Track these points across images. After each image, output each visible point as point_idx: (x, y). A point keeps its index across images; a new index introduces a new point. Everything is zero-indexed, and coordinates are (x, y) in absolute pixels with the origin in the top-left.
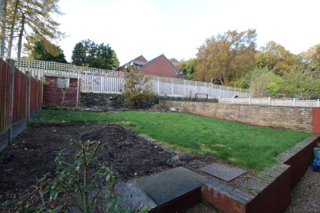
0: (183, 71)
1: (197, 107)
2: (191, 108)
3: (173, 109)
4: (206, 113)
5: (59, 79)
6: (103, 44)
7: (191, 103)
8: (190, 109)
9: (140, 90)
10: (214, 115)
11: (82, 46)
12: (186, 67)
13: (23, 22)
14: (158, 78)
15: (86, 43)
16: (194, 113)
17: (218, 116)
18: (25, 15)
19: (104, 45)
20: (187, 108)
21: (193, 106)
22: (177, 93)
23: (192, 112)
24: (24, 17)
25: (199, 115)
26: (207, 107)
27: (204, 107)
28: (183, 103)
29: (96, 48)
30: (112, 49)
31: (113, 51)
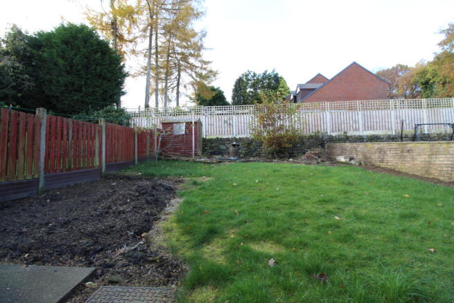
0: (423, 84)
1: (388, 152)
2: (377, 155)
3: (342, 159)
4: (406, 166)
5: (175, 125)
6: (266, 72)
7: (376, 145)
8: (375, 158)
9: (281, 128)
10: (427, 171)
11: (243, 81)
12: (428, 76)
13: (179, 71)
14: (327, 104)
15: (247, 76)
16: (383, 165)
17: (435, 173)
18: (181, 62)
19: (268, 73)
20: (368, 155)
21: (380, 150)
22: (372, 128)
23: (378, 164)
24: (180, 65)
25: (392, 171)
26: (409, 151)
27: (402, 152)
28: (361, 146)
29: (258, 79)
30: (279, 76)
31: (281, 78)
